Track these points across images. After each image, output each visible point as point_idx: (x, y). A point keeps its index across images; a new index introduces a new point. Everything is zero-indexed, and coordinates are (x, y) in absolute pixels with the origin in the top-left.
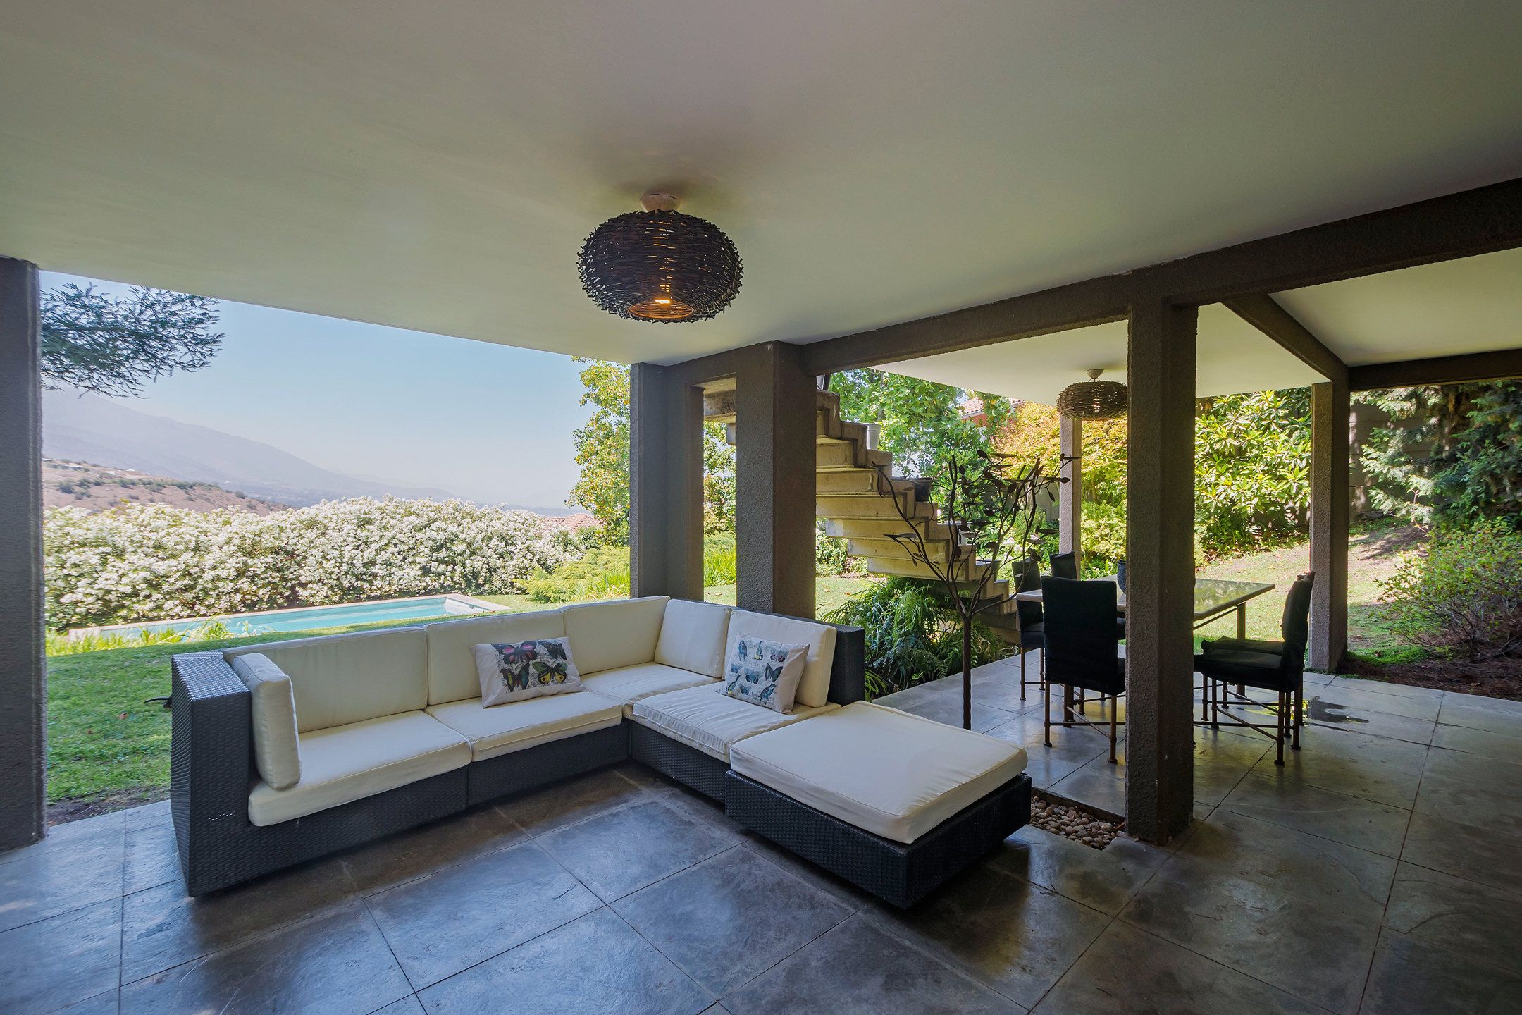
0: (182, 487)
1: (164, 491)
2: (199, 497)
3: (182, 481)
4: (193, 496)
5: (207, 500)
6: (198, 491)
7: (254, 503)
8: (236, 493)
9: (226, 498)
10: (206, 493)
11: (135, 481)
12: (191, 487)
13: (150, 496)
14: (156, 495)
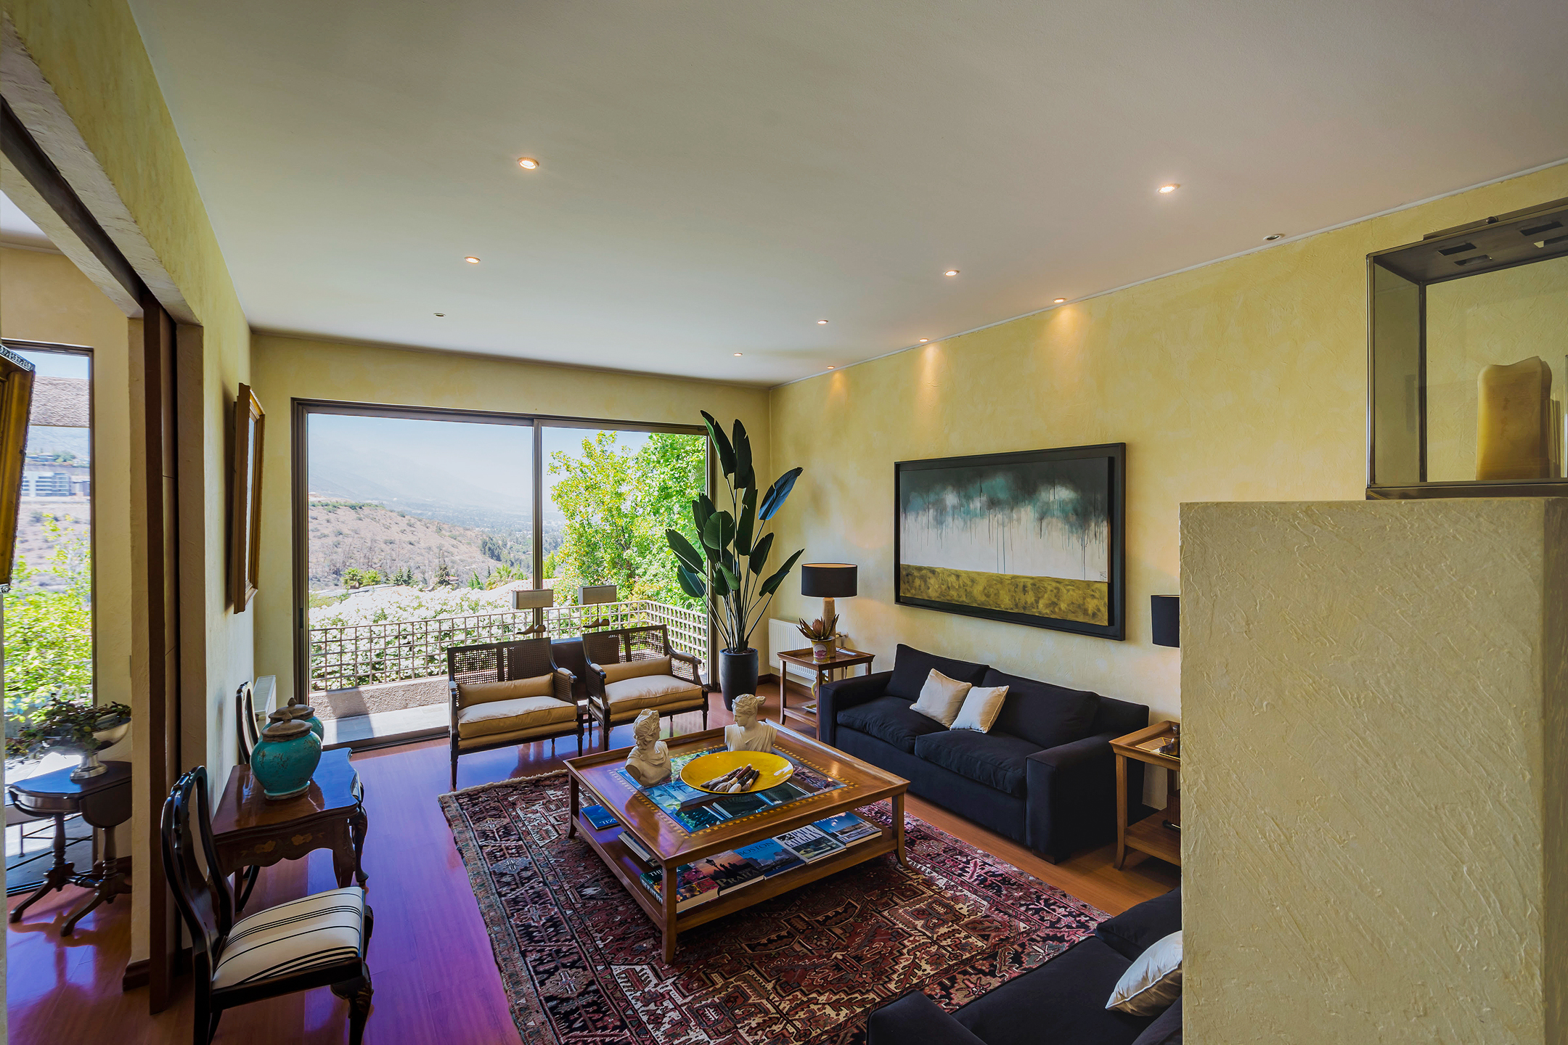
0: (353, 507)
1: (339, 511)
2: (367, 516)
3: (353, 502)
4: (362, 516)
5: (374, 519)
6: (366, 511)
7: (413, 521)
8: (398, 512)
9: (390, 517)
10: (373, 512)
11: (316, 503)
12: (361, 508)
13: (327, 517)
14: (332, 516)
